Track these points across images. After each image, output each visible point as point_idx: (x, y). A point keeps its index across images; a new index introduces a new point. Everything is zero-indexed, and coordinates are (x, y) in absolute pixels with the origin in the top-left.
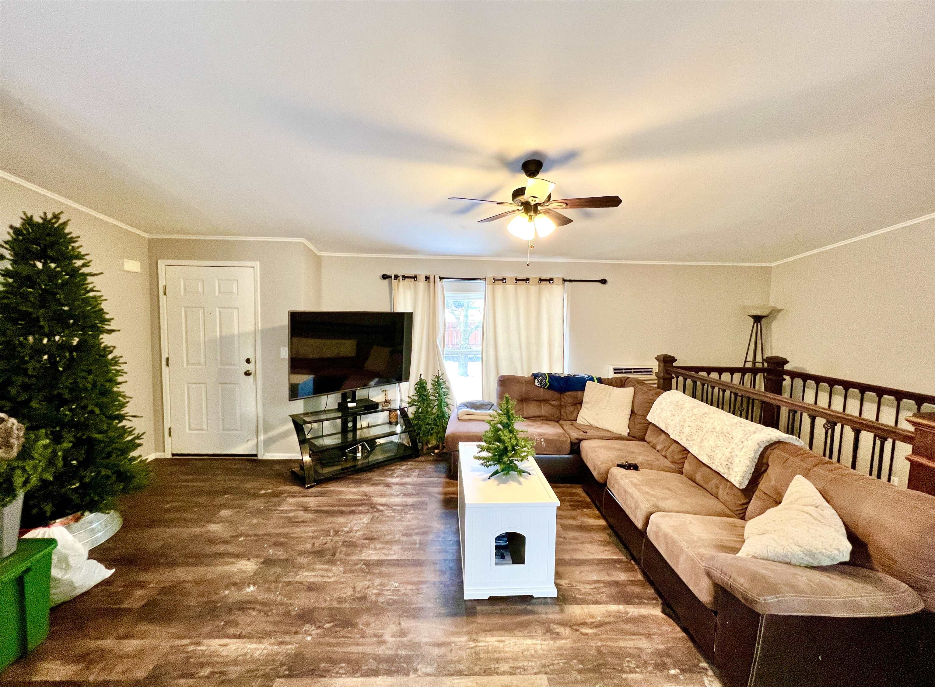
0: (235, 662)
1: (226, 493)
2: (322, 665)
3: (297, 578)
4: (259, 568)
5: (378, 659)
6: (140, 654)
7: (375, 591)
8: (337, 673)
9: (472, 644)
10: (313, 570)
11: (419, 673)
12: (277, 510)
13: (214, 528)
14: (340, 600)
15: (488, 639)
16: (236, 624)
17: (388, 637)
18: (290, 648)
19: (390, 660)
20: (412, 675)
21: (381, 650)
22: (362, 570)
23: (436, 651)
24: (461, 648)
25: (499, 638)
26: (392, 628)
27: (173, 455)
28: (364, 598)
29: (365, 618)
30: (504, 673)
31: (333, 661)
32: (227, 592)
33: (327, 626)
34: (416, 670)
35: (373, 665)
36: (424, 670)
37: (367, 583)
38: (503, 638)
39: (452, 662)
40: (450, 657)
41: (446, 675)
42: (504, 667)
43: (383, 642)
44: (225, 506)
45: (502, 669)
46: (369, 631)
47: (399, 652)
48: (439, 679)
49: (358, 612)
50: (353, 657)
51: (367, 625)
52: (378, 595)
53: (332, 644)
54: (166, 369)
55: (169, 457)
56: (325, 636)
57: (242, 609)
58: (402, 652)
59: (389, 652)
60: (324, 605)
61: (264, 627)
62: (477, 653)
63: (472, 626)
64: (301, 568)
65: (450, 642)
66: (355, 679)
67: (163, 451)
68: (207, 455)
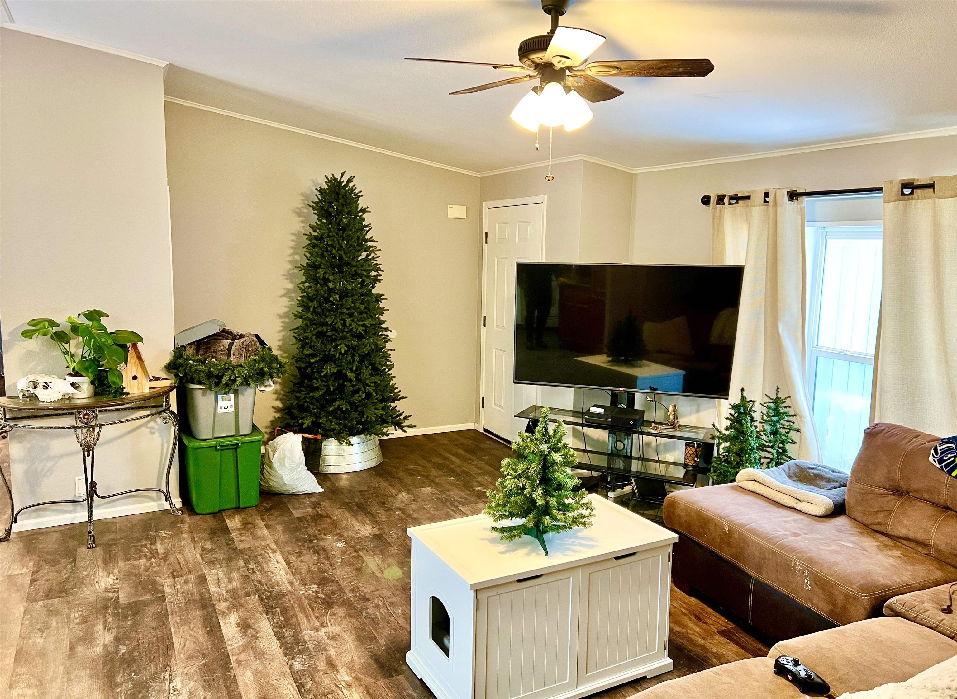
0: (263, 571)
1: (457, 475)
2: (278, 610)
3: (367, 558)
4: (368, 537)
5: (297, 634)
6: (257, 538)
7: (381, 603)
8: (273, 619)
9: (342, 685)
10: (384, 560)
11: (291, 662)
12: (456, 507)
13: (404, 496)
14: (355, 590)
15: (355, 695)
16: (300, 555)
17: (323, 631)
18: (286, 587)
19: (297, 640)
20: (286, 658)
21: (307, 633)
23: (321, 665)
24: (334, 679)
26: (337, 629)
27: (485, 430)
28: (367, 600)
29: (341, 611)
31: (284, 611)
32: (330, 537)
33: (321, 595)
34: (293, 659)
35: (289, 633)
36: (295, 663)
39: (312, 679)
40: (319, 674)
41: (294, 678)
43: (317, 630)
44: (436, 485)
46: (326, 619)
47: (309, 643)
48: (289, 675)
49: (346, 603)
50: (294, 620)
51: (333, 614)
52: (377, 606)
53: (301, 606)
54: (484, 330)
55: (482, 431)
56: (309, 599)
57: (316, 552)
58: (310, 645)
59: (307, 638)
60: (344, 584)
61: (304, 568)
62: (332, 692)
63: (368, 680)
64: (383, 554)
65: (337, 671)
66: (271, 630)
67: (477, 421)
68: (503, 439)
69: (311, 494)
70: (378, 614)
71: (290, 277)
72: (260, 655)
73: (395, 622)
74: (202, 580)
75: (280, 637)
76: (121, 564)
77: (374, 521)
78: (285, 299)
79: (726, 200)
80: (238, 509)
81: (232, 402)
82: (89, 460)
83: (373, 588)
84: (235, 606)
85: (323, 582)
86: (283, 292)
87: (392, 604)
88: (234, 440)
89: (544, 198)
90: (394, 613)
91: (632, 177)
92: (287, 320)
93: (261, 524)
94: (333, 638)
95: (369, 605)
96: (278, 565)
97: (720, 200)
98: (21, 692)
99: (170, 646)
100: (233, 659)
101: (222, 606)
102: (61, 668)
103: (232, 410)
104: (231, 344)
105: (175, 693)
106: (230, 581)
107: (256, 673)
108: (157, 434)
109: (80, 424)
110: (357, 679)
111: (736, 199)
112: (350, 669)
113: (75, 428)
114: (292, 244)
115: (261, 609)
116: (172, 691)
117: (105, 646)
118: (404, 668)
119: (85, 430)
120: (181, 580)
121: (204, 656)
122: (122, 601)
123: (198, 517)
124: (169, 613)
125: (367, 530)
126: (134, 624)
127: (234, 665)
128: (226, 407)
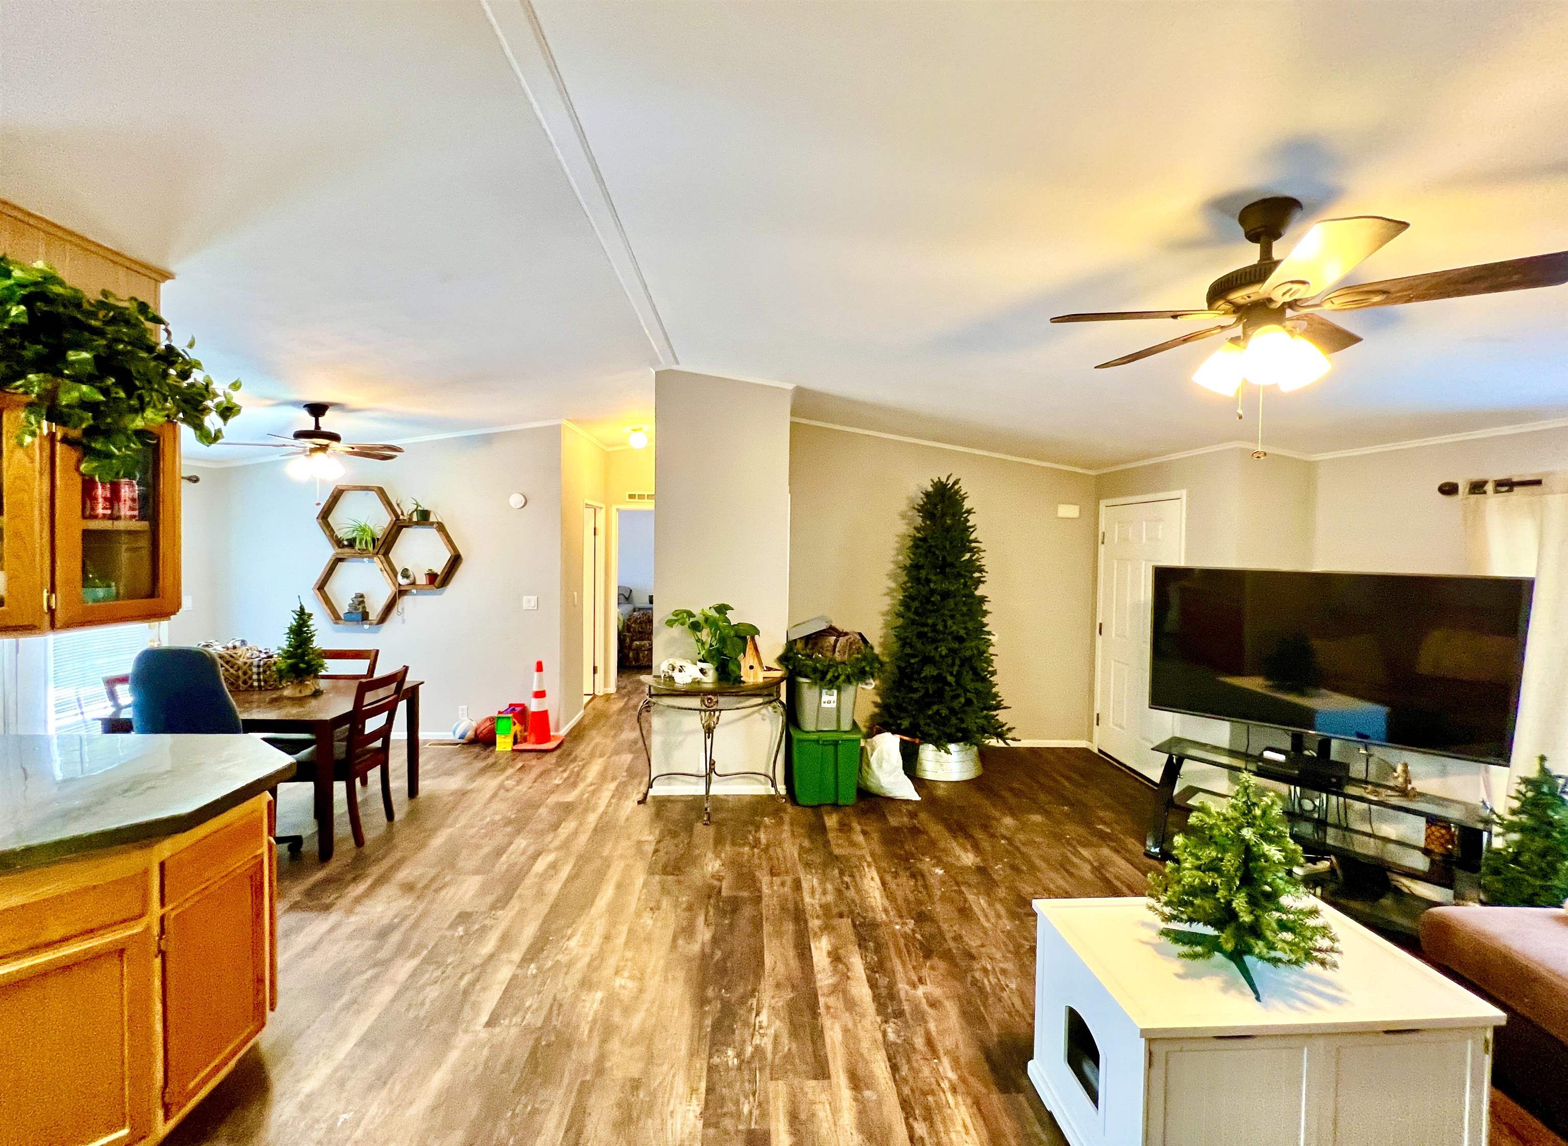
0: (859, 891)
1: (1071, 804)
2: (871, 944)
3: (971, 897)
4: (970, 868)
5: (891, 986)
6: (853, 844)
7: (989, 967)
8: (866, 956)
9: (945, 1085)
10: (991, 904)
11: (884, 1026)
12: (1074, 847)
13: (1008, 821)
14: (958, 938)
15: (963, 1109)
16: (896, 875)
17: (921, 991)
18: (881, 917)
19: (892, 996)
20: (879, 1019)
21: (903, 987)
22: (1018, 947)
23: (919, 1042)
24: (935, 1071)
25: (970, 1125)
26: (937, 992)
27: (1100, 751)
28: (972, 957)
29: (942, 965)
30: (910, 1128)
31: (878, 949)
32: (928, 860)
33: (918, 936)
34: (886, 1022)
35: (883, 981)
36: (889, 1030)
37: (998, 956)
38: (972, 1132)
39: (909, 1061)
40: (916, 1057)
41: (887, 1054)
42: (920, 1129)
43: (914, 986)
44: (1047, 813)
45: (916, 1125)
46: (925, 972)
47: (905, 1003)
48: (881, 1046)
49: (947, 956)
50: (888, 965)
51: (932, 968)
52: (985, 970)
53: (896, 946)
54: (1099, 638)
55: (1096, 751)
56: (905, 938)
57: (913, 876)
58: (906, 1007)
59: (902, 995)
60: (945, 927)
61: (899, 895)
62: (932, 1093)
63: (978, 1086)
64: (989, 895)
65: (938, 1058)
66: (863, 971)
67: (1091, 740)
68: (1125, 766)
69: (907, 802)
70: (986, 981)
71: (892, 576)
72: (851, 1004)
73: (1009, 1002)
74: (797, 885)
75: (873, 985)
76: (728, 848)
77: (977, 848)
78: (887, 597)
79: (1489, 488)
80: (836, 806)
81: (834, 698)
82: (709, 741)
83: (979, 943)
84: (827, 928)
85: (921, 918)
86: (885, 591)
87: (1004, 971)
88: (834, 737)
89: (1183, 493)
90: (1007, 986)
91: (1311, 466)
92: (889, 618)
93: (858, 828)
94: (933, 1004)
95: (976, 966)
96: (872, 884)
97: (1477, 488)
98: (623, 983)
99: (761, 963)
100: (822, 1000)
101: (815, 924)
102: (662, 962)
103: (834, 705)
104: (836, 641)
105: (761, 1031)
106: (824, 893)
107: (846, 1031)
108: (768, 721)
109: (704, 707)
110: (962, 1079)
111: (1507, 485)
112: (956, 1063)
113: (700, 710)
114: (897, 545)
115: (853, 938)
116: (757, 1027)
117: (703, 944)
118: (1025, 1082)
119: (708, 713)
120: (777, 880)
121: (793, 987)
122: (724, 893)
123: (799, 808)
124: (764, 919)
125: (968, 859)
126: (731, 924)
127: (822, 1010)
128: (829, 702)
